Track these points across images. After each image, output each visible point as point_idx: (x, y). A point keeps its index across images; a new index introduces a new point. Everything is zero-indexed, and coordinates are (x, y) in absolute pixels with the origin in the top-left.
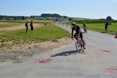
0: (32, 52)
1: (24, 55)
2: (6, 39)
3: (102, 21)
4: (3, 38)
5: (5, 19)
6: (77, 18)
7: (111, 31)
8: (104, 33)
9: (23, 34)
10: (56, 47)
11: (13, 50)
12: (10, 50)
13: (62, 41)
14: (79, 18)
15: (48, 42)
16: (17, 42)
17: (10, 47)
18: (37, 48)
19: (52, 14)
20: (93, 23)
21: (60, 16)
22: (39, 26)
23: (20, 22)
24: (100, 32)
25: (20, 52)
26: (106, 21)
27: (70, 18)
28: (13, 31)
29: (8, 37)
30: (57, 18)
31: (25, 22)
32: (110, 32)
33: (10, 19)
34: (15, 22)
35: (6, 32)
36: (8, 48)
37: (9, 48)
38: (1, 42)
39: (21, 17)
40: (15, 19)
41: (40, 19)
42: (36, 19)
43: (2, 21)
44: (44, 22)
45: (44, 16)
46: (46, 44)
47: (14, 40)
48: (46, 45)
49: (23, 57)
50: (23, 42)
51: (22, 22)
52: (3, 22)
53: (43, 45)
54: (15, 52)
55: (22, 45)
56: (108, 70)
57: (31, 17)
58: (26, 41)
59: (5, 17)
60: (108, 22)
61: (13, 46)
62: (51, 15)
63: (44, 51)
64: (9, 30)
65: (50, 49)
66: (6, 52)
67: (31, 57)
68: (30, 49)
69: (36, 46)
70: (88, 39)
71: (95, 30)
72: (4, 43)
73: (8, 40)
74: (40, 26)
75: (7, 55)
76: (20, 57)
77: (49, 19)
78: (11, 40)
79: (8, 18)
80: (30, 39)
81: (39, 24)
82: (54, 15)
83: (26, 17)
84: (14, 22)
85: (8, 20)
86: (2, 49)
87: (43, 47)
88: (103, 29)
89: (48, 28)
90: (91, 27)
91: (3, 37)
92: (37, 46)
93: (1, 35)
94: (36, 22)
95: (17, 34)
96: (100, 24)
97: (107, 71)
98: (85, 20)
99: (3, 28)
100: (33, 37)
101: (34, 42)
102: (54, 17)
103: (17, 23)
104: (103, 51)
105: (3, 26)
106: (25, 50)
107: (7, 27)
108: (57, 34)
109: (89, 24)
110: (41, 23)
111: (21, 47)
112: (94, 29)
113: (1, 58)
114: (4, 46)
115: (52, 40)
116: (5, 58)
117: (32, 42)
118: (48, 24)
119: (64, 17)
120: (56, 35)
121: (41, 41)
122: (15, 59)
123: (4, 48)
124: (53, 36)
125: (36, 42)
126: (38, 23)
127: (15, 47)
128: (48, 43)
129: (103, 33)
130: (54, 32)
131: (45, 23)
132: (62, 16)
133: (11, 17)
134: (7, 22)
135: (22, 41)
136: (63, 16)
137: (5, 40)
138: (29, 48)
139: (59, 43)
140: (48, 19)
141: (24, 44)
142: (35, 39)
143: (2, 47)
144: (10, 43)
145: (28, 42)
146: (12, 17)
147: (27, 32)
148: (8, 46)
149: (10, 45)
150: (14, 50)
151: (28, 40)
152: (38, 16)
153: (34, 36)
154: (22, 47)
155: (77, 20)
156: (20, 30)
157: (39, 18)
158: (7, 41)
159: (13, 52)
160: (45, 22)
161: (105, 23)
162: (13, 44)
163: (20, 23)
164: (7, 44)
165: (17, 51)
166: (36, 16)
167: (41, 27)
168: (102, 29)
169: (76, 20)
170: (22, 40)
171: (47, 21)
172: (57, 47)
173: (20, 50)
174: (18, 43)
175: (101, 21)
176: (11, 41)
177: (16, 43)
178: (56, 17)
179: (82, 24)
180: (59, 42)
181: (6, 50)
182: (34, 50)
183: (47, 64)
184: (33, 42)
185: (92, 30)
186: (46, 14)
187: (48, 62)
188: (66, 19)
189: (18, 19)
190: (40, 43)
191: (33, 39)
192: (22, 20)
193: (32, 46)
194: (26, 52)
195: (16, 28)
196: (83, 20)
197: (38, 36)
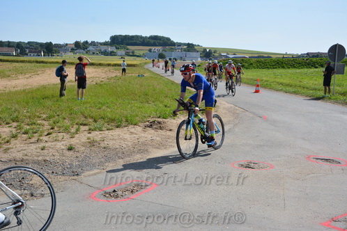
0: (79, 161)
1: (51, 172)
3: (314, 59)
6: (228, 51)
7: (343, 94)
8: (319, 101)
9: (48, 103)
10: (160, 146)
11: (14, 155)
12: (5, 157)
14: (235, 52)
15: (133, 130)
16: (29, 129)
17: (3, 144)
18: (97, 149)
19: (146, 37)
20: (283, 67)
21: (173, 44)
22: (104, 75)
23: (37, 62)
24: (307, 96)
25: (38, 163)
26: (328, 59)
27: (205, 50)
28: (16, 93)
30: (163, 50)
31: (57, 63)
32: (342, 98)
34: (23, 62)
37: (2, 149)
39: (41, 45)
40: (23, 53)
41: (105, 53)
42: (94, 53)
44: (121, 62)
45: (118, 43)
46: (127, 136)
47: (17, 121)
48: (125, 140)
50: (50, 127)
51: (46, 63)
53: (116, 138)
54: (22, 162)
55: (45, 138)
56: (333, 224)
57: (77, 44)
58: (60, 127)
60: (332, 63)
61: (13, 141)
62: (144, 41)
63: (121, 160)
64: (2, 88)
65: (140, 151)
67: (75, 177)
68: (71, 153)
69: (92, 143)
70: (265, 118)
71: (291, 89)
74: (106, 76)
76: (37, 179)
77: (137, 53)
78: (8, 120)
80: (72, 119)
81: (102, 68)
82: (152, 41)
83: (57, 46)
84: (17, 62)
87: (118, 147)
88: (317, 87)
89: (133, 82)
90: (278, 80)
92: (96, 142)
95: (27, 103)
96: (305, 70)
97: (329, 225)
98: (257, 55)
100: (83, 114)
101: (87, 128)
102: (153, 48)
103: (30, 64)
104: (317, 159)
106: (57, 154)
108: (162, 102)
109: (271, 71)
110: (109, 65)
111: (41, 145)
112: (287, 85)
115: (148, 123)
117: (78, 130)
118: (134, 68)
119: (185, 47)
120: (161, 105)
121: (109, 127)
122: (21, 187)
124: (150, 109)
125: (92, 128)
126: (100, 65)
127: (21, 144)
128: (132, 133)
129: (318, 99)
130: (152, 97)
131: (122, 68)
132: (180, 45)
133: (6, 46)
135: (47, 126)
136: (185, 44)
138: (70, 149)
139: (169, 133)
140: (133, 52)
141: (54, 135)
142: (91, 120)
144: (6, 131)
145: (66, 130)
146: (9, 44)
147: (62, 95)
149: (3, 137)
150: (19, 156)
151: (67, 122)
152: (101, 44)
153: (86, 108)
154: (47, 145)
155: (231, 56)
156: (38, 89)
157: (103, 48)
159: (15, 162)
160: (124, 64)
161: (322, 66)
162: (14, 137)
163: (38, 65)
165: (25, 158)
166: (93, 44)
167: (108, 79)
168: (313, 87)
169: (226, 56)
170: (46, 123)
171: (129, 60)
172: (163, 146)
173: (38, 156)
174: (31, 131)
175: (308, 61)
176: (7, 124)
177: (26, 133)
178: (160, 45)
180: (171, 130)
182: (85, 154)
183: (128, 201)
184: (83, 128)
185: (281, 90)
186: (126, 37)
187: (132, 196)
188: (194, 54)
189: (32, 52)
190: (107, 132)
191: (82, 120)
192: (44, 55)
193: (78, 141)
194: (58, 161)
195: (26, 83)
196: (250, 55)
197: (100, 108)
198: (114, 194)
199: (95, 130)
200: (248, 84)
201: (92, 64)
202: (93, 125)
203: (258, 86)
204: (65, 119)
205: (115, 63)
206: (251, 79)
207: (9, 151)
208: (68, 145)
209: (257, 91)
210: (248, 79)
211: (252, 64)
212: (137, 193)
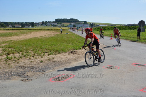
0: (45, 67)
2: (12, 50)
3: (133, 26)
4: (8, 50)
5: (11, 26)
6: (100, 24)
7: (145, 39)
8: (135, 42)
10: (75, 60)
11: (21, 64)
12: (18, 65)
13: (82, 53)
14: (102, 24)
15: (65, 54)
16: (26, 55)
17: (16, 60)
18: (51, 62)
19: (68, 19)
20: (121, 30)
21: (79, 21)
22: (53, 34)
23: (28, 29)
25: (29, 67)
27: (91, 23)
28: (21, 41)
29: (14, 49)
30: (75, 24)
31: (36, 29)
32: (144, 41)
33: (16, 25)
34: (23, 29)
35: (12, 42)
36: (14, 61)
37: (16, 62)
38: (6, 54)
39: (30, 23)
40: (23, 26)
41: (53, 26)
42: (49, 26)
43: (6, 29)
45: (58, 22)
46: (63, 57)
47: (22, 52)
48: (62, 58)
49: (34, 74)
50: (34, 54)
51: (32, 30)
52: (8, 29)
53: (58, 57)
54: (24, 67)
55: (32, 58)
57: (43, 22)
58: (37, 54)
59: (11, 23)
61: (20, 59)
62: (68, 21)
63: (61, 66)
64: (16, 40)
65: (68, 63)
66: (12, 67)
67: (43, 73)
68: (42, 63)
69: (49, 60)
70: (115, 49)
71: (124, 38)
72: (10, 56)
73: (15, 52)
75: (13, 71)
76: (29, 73)
77: (65, 25)
78: (18, 51)
79: (14, 25)
80: (42, 51)
82: (71, 21)
83: (36, 23)
84: (21, 30)
85: (14, 27)
86: (8, 63)
87: (59, 61)
88: (134, 37)
89: (64, 36)
91: (9, 48)
92: (51, 59)
93: (6, 45)
94: (49, 29)
95: (25, 45)
96: (129, 30)
97: (143, 91)
98: (110, 25)
99: (8, 38)
100: (46, 48)
101: (47, 54)
102: (71, 23)
103: (26, 30)
105: (9, 34)
106: (37, 64)
107: (13, 36)
108: (75, 44)
110: (55, 30)
111: (31, 61)
113: (6, 74)
114: (9, 60)
115: (70, 52)
116: (11, 75)
117: (44, 55)
118: (64, 31)
120: (75, 45)
121: (55, 53)
122: (24, 77)
123: (10, 62)
124: (71, 46)
125: (49, 54)
126: (52, 30)
127: (23, 60)
128: (64, 56)
130: (71, 42)
132: (81, 22)
134: (13, 29)
135: (32, 53)
136: (83, 22)
137: (11, 52)
138: (41, 62)
139: (78, 55)
140: (64, 25)
141: (35, 57)
142: (49, 51)
143: (7, 61)
144: (17, 55)
145: (40, 55)
146: (19, 23)
148: (15, 59)
149: (17, 58)
150: (23, 65)
151: (40, 52)
152: (52, 22)
153: (47, 46)
154: (33, 60)
155: (101, 26)
156: (29, 40)
157: (53, 24)
158: (13, 53)
159: (21, 67)
161: (136, 29)
162: (21, 57)
163: (29, 30)
164: (13, 57)
165: (25, 65)
166: (49, 22)
167: (55, 35)
168: (133, 37)
169: (99, 26)
170: (32, 52)
172: (76, 60)
173: (30, 65)
175: (130, 27)
176: (18, 53)
177: (24, 56)
178: (74, 22)
179: (106, 31)
180: (79, 54)
181: (12, 65)
182: (47, 64)
184: (46, 54)
186: (61, 19)
187: (65, 80)
188: (87, 25)
189: (27, 26)
190: (55, 55)
191: (45, 51)
192: (31, 27)
193: (44, 59)
194: (37, 66)
195: (24, 37)
196: (108, 25)
197: (52, 46)
198: (58, 79)
199: (50, 54)
200: (108, 36)
201: (48, 30)
202: (50, 53)
203: (112, 37)
204: (39, 50)
205: (57, 29)
206: (109, 34)
207: (19, 63)
208: (40, 60)
209: (111, 39)
210: (107, 34)
211: (109, 28)
212: (67, 79)
